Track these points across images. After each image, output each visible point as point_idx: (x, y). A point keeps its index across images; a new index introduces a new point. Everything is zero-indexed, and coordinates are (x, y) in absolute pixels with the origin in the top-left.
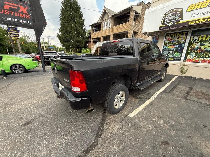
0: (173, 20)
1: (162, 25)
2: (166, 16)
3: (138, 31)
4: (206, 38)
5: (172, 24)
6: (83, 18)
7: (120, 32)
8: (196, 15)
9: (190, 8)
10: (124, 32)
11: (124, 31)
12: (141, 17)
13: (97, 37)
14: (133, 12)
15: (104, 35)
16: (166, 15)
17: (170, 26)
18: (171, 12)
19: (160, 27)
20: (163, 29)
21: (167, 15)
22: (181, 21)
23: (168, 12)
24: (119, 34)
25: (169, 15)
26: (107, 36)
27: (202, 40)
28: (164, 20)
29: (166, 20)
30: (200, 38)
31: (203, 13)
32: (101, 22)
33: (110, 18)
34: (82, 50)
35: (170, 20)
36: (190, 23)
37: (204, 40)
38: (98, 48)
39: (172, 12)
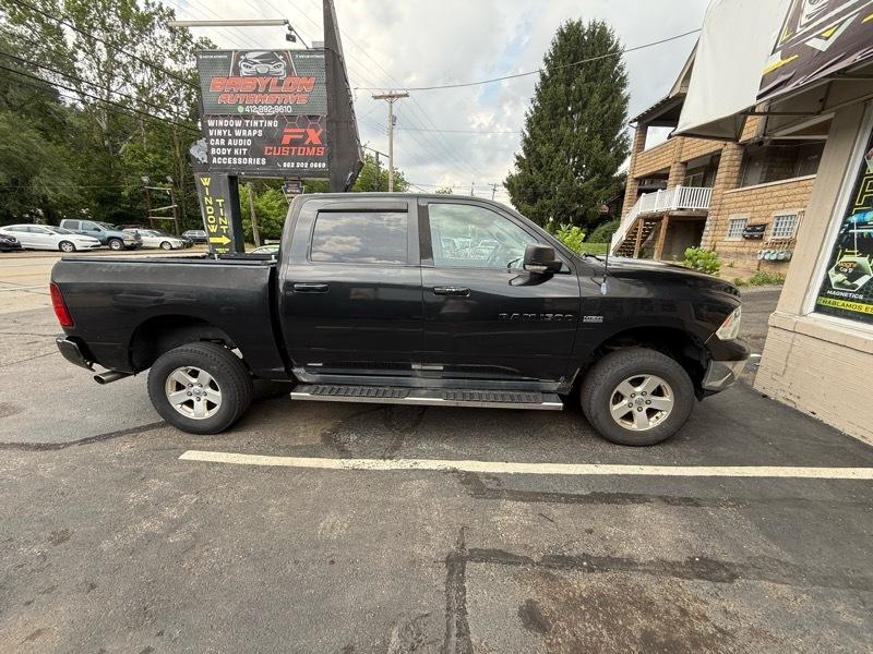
1: (776, 61)
5: (839, 34)
6: (625, 92)
13: (658, 169)
15: (691, 157)
17: (824, 50)
19: (767, 79)
28: (794, 20)
34: (560, 229)
38: (641, 222)
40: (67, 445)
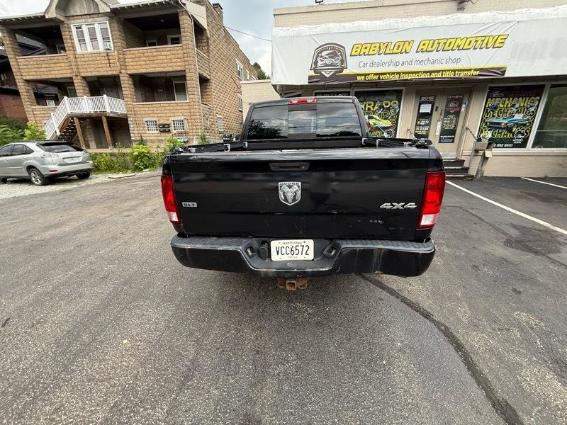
0: (331, 65)
1: (312, 73)
2: (318, 56)
3: (209, 77)
4: (373, 107)
5: (331, 74)
7: (158, 70)
8: (365, 65)
9: (355, 50)
10: (168, 75)
11: (170, 69)
12: (208, 39)
13: (50, 77)
14: (188, 18)
15: (89, 74)
16: (319, 53)
17: (328, 76)
18: (326, 50)
19: (310, 77)
20: (317, 81)
21: (321, 52)
22: (345, 72)
23: (320, 47)
24: (151, 78)
25: (324, 53)
26: (99, 78)
27: (369, 109)
28: (316, 63)
29: (320, 63)
30: (367, 106)
31: (373, 64)
32: (62, 18)
33: (105, 14)
35: (327, 65)
36: (359, 78)
37: (372, 109)
38: (76, 121)
39: (328, 50)
40: (438, 324)
